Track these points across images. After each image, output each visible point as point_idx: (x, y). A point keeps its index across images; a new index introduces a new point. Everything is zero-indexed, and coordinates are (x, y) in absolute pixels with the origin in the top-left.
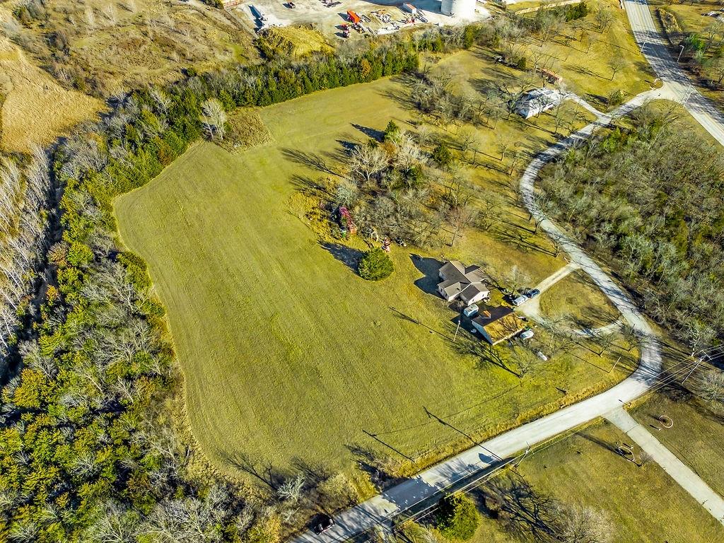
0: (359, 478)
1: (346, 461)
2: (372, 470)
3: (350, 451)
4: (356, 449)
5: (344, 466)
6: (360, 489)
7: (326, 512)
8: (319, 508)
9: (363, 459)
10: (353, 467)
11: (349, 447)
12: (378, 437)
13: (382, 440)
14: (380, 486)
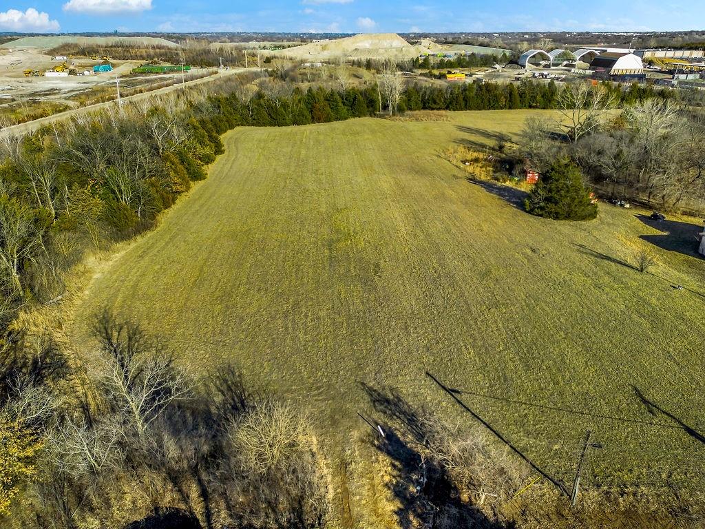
0: (358, 466)
1: (345, 414)
2: (406, 460)
3: (367, 397)
4: (388, 401)
5: (334, 423)
6: (345, 495)
7: (208, 515)
8: (194, 492)
9: (399, 427)
10: (355, 434)
11: (371, 391)
12: (464, 398)
13: (476, 408)
14: (418, 516)
